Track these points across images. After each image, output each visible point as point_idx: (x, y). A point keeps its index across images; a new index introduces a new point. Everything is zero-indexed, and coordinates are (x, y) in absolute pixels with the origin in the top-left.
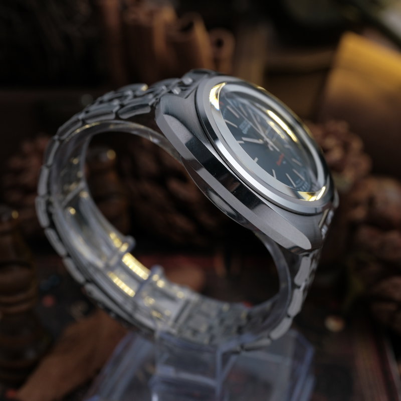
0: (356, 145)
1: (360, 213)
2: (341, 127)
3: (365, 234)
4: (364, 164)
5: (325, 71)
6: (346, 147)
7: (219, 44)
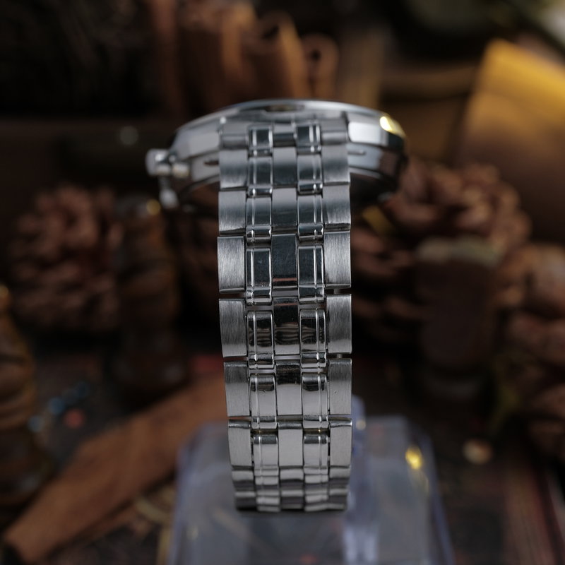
0: (509, 200)
1: (513, 297)
2: (486, 175)
3: (521, 326)
4: (519, 227)
5: (463, 97)
6: (494, 203)
7: (315, 56)
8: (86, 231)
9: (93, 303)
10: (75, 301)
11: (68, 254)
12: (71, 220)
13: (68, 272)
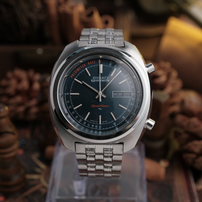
0: (174, 74)
2: (167, 65)
3: (180, 118)
4: (179, 84)
6: (169, 76)
8: (25, 84)
9: (28, 110)
10: (21, 109)
11: (18, 92)
12: (19, 81)
13: (19, 99)
